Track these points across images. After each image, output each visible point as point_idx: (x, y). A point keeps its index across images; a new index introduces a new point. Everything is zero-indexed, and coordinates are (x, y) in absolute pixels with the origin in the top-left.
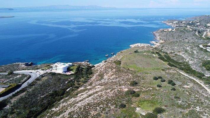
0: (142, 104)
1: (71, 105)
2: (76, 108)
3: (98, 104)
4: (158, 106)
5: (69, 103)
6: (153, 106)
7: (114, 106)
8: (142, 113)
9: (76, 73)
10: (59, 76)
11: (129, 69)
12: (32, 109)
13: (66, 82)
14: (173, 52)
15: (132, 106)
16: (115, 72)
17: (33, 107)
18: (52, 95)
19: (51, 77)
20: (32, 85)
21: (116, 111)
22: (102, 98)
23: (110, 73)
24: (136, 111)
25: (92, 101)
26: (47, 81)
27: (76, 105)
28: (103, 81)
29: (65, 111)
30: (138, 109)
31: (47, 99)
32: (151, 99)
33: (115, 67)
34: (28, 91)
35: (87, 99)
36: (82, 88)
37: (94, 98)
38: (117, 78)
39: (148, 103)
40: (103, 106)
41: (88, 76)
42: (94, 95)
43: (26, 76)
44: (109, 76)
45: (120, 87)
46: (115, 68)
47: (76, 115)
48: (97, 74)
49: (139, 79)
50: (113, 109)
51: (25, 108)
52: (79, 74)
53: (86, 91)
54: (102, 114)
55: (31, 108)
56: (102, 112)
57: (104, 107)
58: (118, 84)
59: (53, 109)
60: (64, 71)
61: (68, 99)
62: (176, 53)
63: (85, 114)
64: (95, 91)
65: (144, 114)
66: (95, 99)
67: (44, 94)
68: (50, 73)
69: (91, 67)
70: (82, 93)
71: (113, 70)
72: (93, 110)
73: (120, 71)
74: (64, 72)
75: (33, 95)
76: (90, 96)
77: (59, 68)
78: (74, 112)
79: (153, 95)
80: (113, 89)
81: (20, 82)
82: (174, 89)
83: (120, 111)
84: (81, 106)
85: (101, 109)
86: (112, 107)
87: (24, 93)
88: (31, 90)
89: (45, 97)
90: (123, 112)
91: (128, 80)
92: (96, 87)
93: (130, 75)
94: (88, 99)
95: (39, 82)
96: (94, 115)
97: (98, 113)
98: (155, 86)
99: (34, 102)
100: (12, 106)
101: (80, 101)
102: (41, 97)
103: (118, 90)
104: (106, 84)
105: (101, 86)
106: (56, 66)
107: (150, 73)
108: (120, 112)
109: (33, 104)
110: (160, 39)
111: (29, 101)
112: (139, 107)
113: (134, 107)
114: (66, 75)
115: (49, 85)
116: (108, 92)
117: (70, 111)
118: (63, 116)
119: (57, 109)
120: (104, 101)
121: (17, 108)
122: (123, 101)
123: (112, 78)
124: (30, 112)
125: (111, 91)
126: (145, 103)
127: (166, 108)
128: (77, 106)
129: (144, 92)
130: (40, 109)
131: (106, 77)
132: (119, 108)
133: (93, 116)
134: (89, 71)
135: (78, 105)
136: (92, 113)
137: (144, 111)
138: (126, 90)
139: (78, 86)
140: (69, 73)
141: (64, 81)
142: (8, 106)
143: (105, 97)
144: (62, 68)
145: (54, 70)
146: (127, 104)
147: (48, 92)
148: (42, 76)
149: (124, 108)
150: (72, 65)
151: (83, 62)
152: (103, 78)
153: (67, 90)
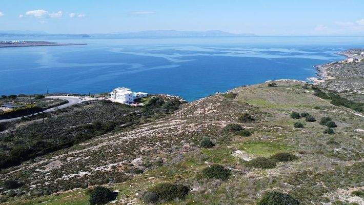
0: (250, 147)
1: (111, 139)
2: (117, 141)
3: (161, 139)
4: (286, 152)
5: (111, 137)
6: (273, 151)
7: (192, 143)
8: (244, 158)
10: (116, 107)
11: (247, 104)
12: (45, 141)
13: (125, 115)
14: (348, 89)
15: (228, 147)
16: (219, 106)
17: (48, 138)
18: (91, 127)
19: (101, 105)
20: (63, 112)
21: (192, 150)
22: (173, 133)
23: (210, 107)
24: (233, 155)
25: (152, 135)
26: (90, 110)
27: (121, 138)
29: (96, 145)
30: (238, 152)
31: (79, 132)
32: (274, 141)
34: (52, 116)
35: (145, 132)
36: (149, 124)
37: (159, 132)
38: (218, 113)
39: (263, 146)
40: (168, 142)
42: (161, 128)
43: (61, 100)
44: (205, 111)
45: (217, 122)
46: (222, 101)
47: (111, 150)
48: (186, 109)
49: (261, 116)
50: (186, 147)
51: (34, 136)
52: (153, 108)
53: (151, 126)
54: (161, 151)
55: (43, 139)
56: (161, 149)
57: (170, 143)
58: (215, 118)
59: (80, 144)
60: (128, 100)
61: (114, 134)
62: (355, 91)
64: (167, 124)
65: (248, 160)
67: (77, 124)
68: (102, 101)
69: (180, 103)
70: (143, 128)
71: (216, 104)
72: (148, 145)
73: (229, 105)
74: (127, 102)
75: (57, 122)
76: (153, 129)
77: (120, 96)
78: (111, 145)
79: (280, 137)
80: (202, 123)
81: (45, 106)
82: (331, 132)
83: (198, 150)
84: (128, 139)
85: (163, 145)
86: (186, 145)
87: (41, 120)
88: (56, 116)
89: (76, 128)
90: (205, 153)
91: (237, 115)
92: (172, 121)
94: (148, 132)
95: (76, 109)
96: (146, 151)
97: (153, 150)
98: (291, 125)
99: (54, 132)
100: (13, 132)
101: (132, 134)
102: (69, 128)
103: (211, 125)
104: (192, 118)
105: (183, 120)
106: (116, 92)
107: (288, 111)
108: (198, 153)
109: (51, 133)
111: (46, 129)
112: (242, 150)
113: (231, 149)
114: (130, 106)
115: (91, 115)
116: (190, 127)
117: (105, 144)
118: (89, 150)
119: (87, 144)
120: (175, 136)
121: (20, 135)
122: (214, 138)
123: (208, 113)
124: (39, 143)
125: (196, 125)
126: (259, 146)
127: (301, 155)
128: (121, 140)
129: (263, 131)
130: (59, 142)
131: (198, 111)
132: (199, 147)
133: (142, 152)
134: (174, 106)
135: (125, 138)
136: (143, 149)
137: (251, 156)
139: (144, 122)
140: (135, 105)
141: (121, 113)
142: (7, 131)
143: (180, 131)
144: (123, 94)
145: (112, 99)
146: (218, 143)
147: (86, 123)
148: (87, 103)
149: (209, 148)
150: (146, 96)
151: (168, 95)
152: (193, 113)
153: (121, 125)
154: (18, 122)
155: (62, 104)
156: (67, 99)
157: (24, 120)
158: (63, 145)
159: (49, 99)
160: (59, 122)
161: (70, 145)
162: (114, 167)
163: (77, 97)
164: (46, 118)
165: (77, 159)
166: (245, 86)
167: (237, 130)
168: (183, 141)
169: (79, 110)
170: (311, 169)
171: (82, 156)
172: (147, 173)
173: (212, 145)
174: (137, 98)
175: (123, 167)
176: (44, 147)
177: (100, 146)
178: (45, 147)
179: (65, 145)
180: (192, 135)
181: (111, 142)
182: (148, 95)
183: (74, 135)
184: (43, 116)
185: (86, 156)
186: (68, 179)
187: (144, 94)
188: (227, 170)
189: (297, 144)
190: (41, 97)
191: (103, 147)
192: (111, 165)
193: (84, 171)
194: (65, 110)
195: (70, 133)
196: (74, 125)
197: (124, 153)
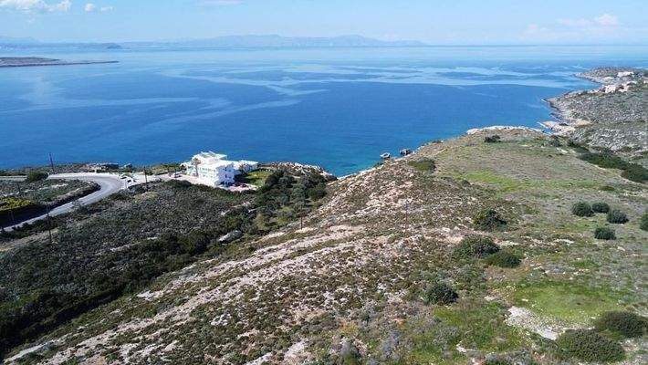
0: (533, 296)
1: (214, 283)
2: (231, 291)
3: (332, 284)
4: (618, 307)
5: (210, 274)
6: (589, 306)
7: (405, 292)
8: (539, 331)
9: (265, 190)
10: (201, 195)
11: (466, 183)
12: (57, 289)
13: (223, 214)
15: (488, 298)
16: (412, 189)
17: (64, 282)
18: (156, 248)
19: (171, 193)
20: (92, 212)
21: (413, 312)
22: (350, 263)
23: (394, 191)
24: (509, 322)
25: (306, 271)
26: (151, 205)
27: (236, 279)
28: (361, 213)
29: (183, 302)
30: (515, 312)
31: (133, 260)
32: (577, 277)
33: (412, 175)
34: (69, 226)
35: (287, 262)
36: (280, 234)
37: (318, 261)
38: (419, 206)
39: (562, 293)
40: (350, 290)
41: (309, 202)
42: (319, 251)
43: (83, 184)
44: (388, 200)
45: (432, 230)
46: (413, 178)
47: (224, 318)
48: (344, 195)
49: (511, 212)
50: (394, 304)
51: (30, 279)
52: (276, 194)
53: (290, 241)
54: (343, 320)
55: (53, 284)
56: (342, 313)
57: (356, 292)
58: (422, 221)
59: (140, 295)
60: (224, 179)
61: (213, 264)
63: (265, 317)
64: (325, 239)
65: (550, 335)
66: (319, 263)
67: (126, 242)
68: (170, 182)
69: (324, 181)
70: (274, 247)
71: (403, 183)
72: (307, 302)
73: (431, 187)
74: (222, 183)
75: (80, 239)
76: (301, 252)
77: (207, 170)
78: (219, 304)
79: (582, 265)
80: (402, 235)
81: (50, 200)
83: (428, 313)
84: (256, 285)
85: (342, 300)
86: (394, 298)
87: (45, 234)
88: (78, 225)
89: (125, 253)
90: (446, 321)
91: (464, 211)
92: (332, 229)
93: (474, 199)
94: (292, 262)
95: (118, 204)
96: (307, 320)
97: (323, 316)
98: (587, 234)
99: (75, 264)
101: (257, 269)
102: (109, 252)
103: (423, 239)
104: (373, 220)
105: (353, 225)
106: (197, 162)
107: (557, 197)
108: (429, 320)
110: (577, 116)
111: (57, 259)
112: (521, 304)
113: (498, 305)
114: (229, 193)
115: (153, 217)
116: (381, 245)
117: (203, 301)
118: (168, 318)
119: (158, 294)
120: (359, 271)
122: (446, 276)
123: (398, 205)
124: (45, 297)
125: (391, 241)
126: (550, 291)
128: (237, 286)
129: (538, 250)
130: (91, 290)
131: (375, 202)
132: (427, 304)
133: (299, 323)
134: (316, 188)
135: (244, 280)
136: (298, 314)
137: (550, 324)
138: (458, 239)
139: (266, 228)
140: (240, 189)
141: (216, 208)
143: (365, 258)
144: (214, 166)
145: (188, 177)
146: (461, 288)
147: (145, 237)
148: (140, 189)
149: (447, 304)
150: (256, 168)
151: (297, 164)
152: (365, 206)
153: (218, 237)
155: (87, 193)
156: (97, 181)
157: (6, 236)
158: (100, 297)
159: (56, 181)
160: (87, 239)
163: (115, 176)
164: (56, 231)
166: (439, 142)
167: (488, 251)
168: (381, 286)
169: (125, 205)
171: (156, 339)
173: (451, 295)
174: (240, 173)
176: (56, 305)
177: (192, 304)
178: (60, 306)
179: (106, 295)
180: (395, 268)
181: (217, 293)
182: (258, 165)
183: (122, 268)
184: (48, 225)
185: (167, 342)
187: (251, 163)
190: (39, 177)
191: (201, 308)
194: (95, 208)
195: (114, 265)
196: (120, 245)
197: (259, 328)
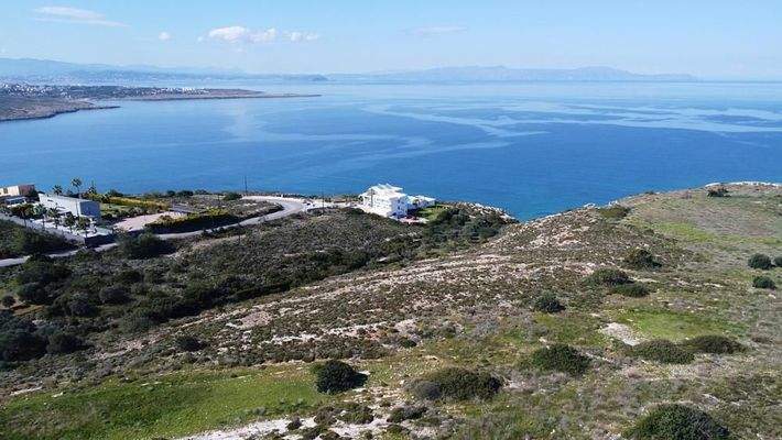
0: (641, 318)
2: (371, 287)
3: (456, 290)
4: (716, 332)
6: (691, 331)
7: (517, 302)
8: (624, 340)
9: (436, 223)
10: (371, 222)
11: (651, 232)
12: (241, 276)
13: (388, 240)
15: (594, 315)
16: (585, 232)
17: (245, 272)
18: (321, 259)
19: (344, 218)
20: (273, 226)
21: (516, 314)
22: (480, 278)
23: (565, 233)
24: (601, 331)
25: (439, 280)
26: (323, 226)
27: (379, 281)
29: (332, 290)
30: (613, 326)
31: (301, 266)
32: (699, 311)
33: (594, 221)
34: (254, 233)
35: (426, 274)
37: (453, 274)
39: (672, 320)
40: (470, 295)
41: (477, 239)
42: (458, 269)
44: (552, 241)
45: (575, 264)
46: (594, 223)
47: (359, 301)
48: (514, 235)
50: (503, 307)
51: (222, 267)
52: (445, 229)
53: (438, 263)
54: (453, 311)
55: (238, 273)
56: (454, 307)
57: (473, 297)
58: (572, 256)
59: (302, 288)
60: (396, 211)
61: (366, 274)
63: (391, 303)
64: (469, 262)
65: (633, 343)
66: (453, 276)
67: (298, 251)
68: (345, 209)
69: (503, 223)
70: (423, 266)
71: (579, 227)
72: (429, 298)
73: (608, 232)
74: (394, 214)
75: (262, 244)
76: (441, 268)
77: (381, 201)
78: (359, 293)
79: (714, 303)
80: (543, 264)
83: (527, 316)
84: (392, 285)
85: (459, 300)
86: (506, 304)
87: (235, 238)
88: (262, 234)
89: (296, 259)
92: (482, 256)
94: (430, 274)
95: (296, 222)
96: (423, 308)
97: (437, 307)
99: (256, 261)
100: (187, 256)
101: (399, 276)
102: (282, 256)
103: (561, 269)
105: (503, 255)
106: (373, 193)
108: (527, 321)
109: (252, 263)
111: (243, 256)
112: (624, 322)
113: (600, 320)
114: (398, 223)
115: (324, 235)
116: (517, 269)
117: (348, 291)
118: (318, 298)
119: (316, 287)
120: (485, 284)
121: (199, 263)
122: (565, 295)
123: (561, 244)
124: (231, 280)
125: (530, 268)
126: (662, 318)
127: (756, 345)
128: (378, 284)
129: (677, 289)
130: (265, 282)
131: (539, 241)
132: (531, 310)
133: (416, 309)
134: (491, 226)
135: (385, 281)
136: (418, 304)
137: (640, 337)
139: (425, 256)
140: (410, 221)
141: (381, 235)
142: (177, 255)
143: (496, 277)
144: (388, 199)
145: (365, 207)
146: (573, 305)
147: (314, 249)
148: (317, 212)
149: (551, 313)
150: (433, 204)
151: (478, 205)
152: (528, 243)
153: (379, 257)
154: (197, 239)
155: (272, 211)
156: (282, 204)
157: (206, 236)
158: (272, 287)
159: (248, 201)
160: (266, 244)
161: (284, 288)
162: (362, 332)
163: (299, 200)
164: (244, 236)
165: (297, 312)
167: (618, 282)
168: (499, 296)
169: (302, 224)
170: (772, 373)
171: (306, 307)
172: (423, 348)
173: (558, 308)
174: (414, 207)
175: (378, 333)
176: (239, 287)
177: (338, 292)
178: (241, 288)
179: (277, 287)
180: (520, 286)
181: (360, 288)
182: (436, 203)
183: (292, 269)
184: (239, 231)
185: (313, 308)
186: (280, 343)
187: (429, 199)
188: (583, 358)
189: (750, 322)
190: (235, 197)
191: (344, 294)
192: (358, 327)
193: (308, 333)
194: (276, 223)
195: (284, 266)
196: (293, 252)
197: (383, 308)
